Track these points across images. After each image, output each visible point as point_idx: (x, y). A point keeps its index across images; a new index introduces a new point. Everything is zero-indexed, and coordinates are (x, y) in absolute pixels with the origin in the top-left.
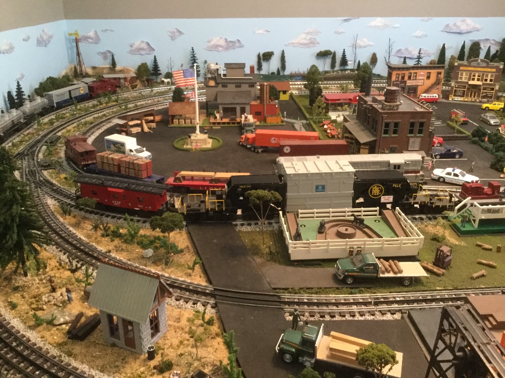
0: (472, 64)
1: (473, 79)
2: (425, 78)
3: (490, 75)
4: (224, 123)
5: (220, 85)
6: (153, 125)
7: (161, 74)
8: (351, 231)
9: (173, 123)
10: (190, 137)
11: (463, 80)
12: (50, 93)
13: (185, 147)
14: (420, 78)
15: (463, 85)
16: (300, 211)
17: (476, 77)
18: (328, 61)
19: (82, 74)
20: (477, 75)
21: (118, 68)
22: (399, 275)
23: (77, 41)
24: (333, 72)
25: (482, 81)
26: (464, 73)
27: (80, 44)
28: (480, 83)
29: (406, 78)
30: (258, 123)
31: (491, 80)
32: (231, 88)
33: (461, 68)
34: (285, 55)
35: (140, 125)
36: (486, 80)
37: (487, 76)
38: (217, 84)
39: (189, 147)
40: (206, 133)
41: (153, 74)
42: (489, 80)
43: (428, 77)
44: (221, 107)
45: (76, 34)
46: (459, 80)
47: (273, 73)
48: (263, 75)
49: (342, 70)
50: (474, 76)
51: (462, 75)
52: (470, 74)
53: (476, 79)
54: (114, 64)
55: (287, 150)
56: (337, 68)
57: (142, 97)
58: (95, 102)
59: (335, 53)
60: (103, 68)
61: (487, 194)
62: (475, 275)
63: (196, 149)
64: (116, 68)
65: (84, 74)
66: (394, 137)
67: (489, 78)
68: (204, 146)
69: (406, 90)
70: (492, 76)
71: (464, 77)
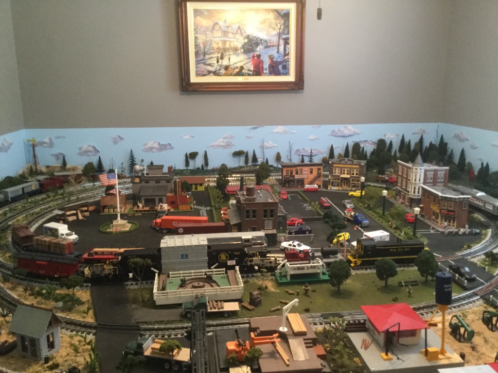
0: (342, 162)
1: (344, 173)
2: (309, 172)
3: (355, 171)
4: (145, 211)
5: (143, 182)
6: (87, 214)
7: (104, 171)
8: (201, 284)
9: (104, 212)
10: (112, 223)
11: (337, 174)
12: (7, 190)
13: (108, 230)
14: (305, 173)
15: (338, 177)
16: (170, 272)
17: (346, 172)
18: (243, 159)
19: (37, 172)
20: (346, 170)
21: (68, 166)
22: (221, 310)
23: (34, 146)
24: (247, 167)
25: (350, 174)
26: (337, 169)
27: (37, 149)
28: (348, 176)
29: (294, 173)
30: (172, 210)
31: (357, 174)
32: (152, 183)
33: (335, 165)
34: (207, 154)
35: (76, 214)
36: (353, 174)
37: (353, 171)
38: (141, 181)
39: (111, 230)
40: (126, 219)
41: (97, 171)
42: (355, 174)
43: (311, 172)
44: (143, 199)
45: (34, 140)
46: (334, 174)
47: (198, 169)
48: (190, 170)
49: (253, 166)
50: (344, 171)
51: (335, 170)
52: (341, 170)
53: (346, 174)
54: (65, 163)
55: (181, 230)
56: (250, 164)
57: (85, 190)
58: (44, 196)
59: (247, 153)
60: (56, 167)
61: (301, 258)
62: (272, 309)
63: (116, 232)
64: (66, 167)
65: (39, 172)
66: (253, 220)
67: (355, 173)
68: (123, 230)
69: (296, 182)
70: (357, 171)
71: (337, 172)
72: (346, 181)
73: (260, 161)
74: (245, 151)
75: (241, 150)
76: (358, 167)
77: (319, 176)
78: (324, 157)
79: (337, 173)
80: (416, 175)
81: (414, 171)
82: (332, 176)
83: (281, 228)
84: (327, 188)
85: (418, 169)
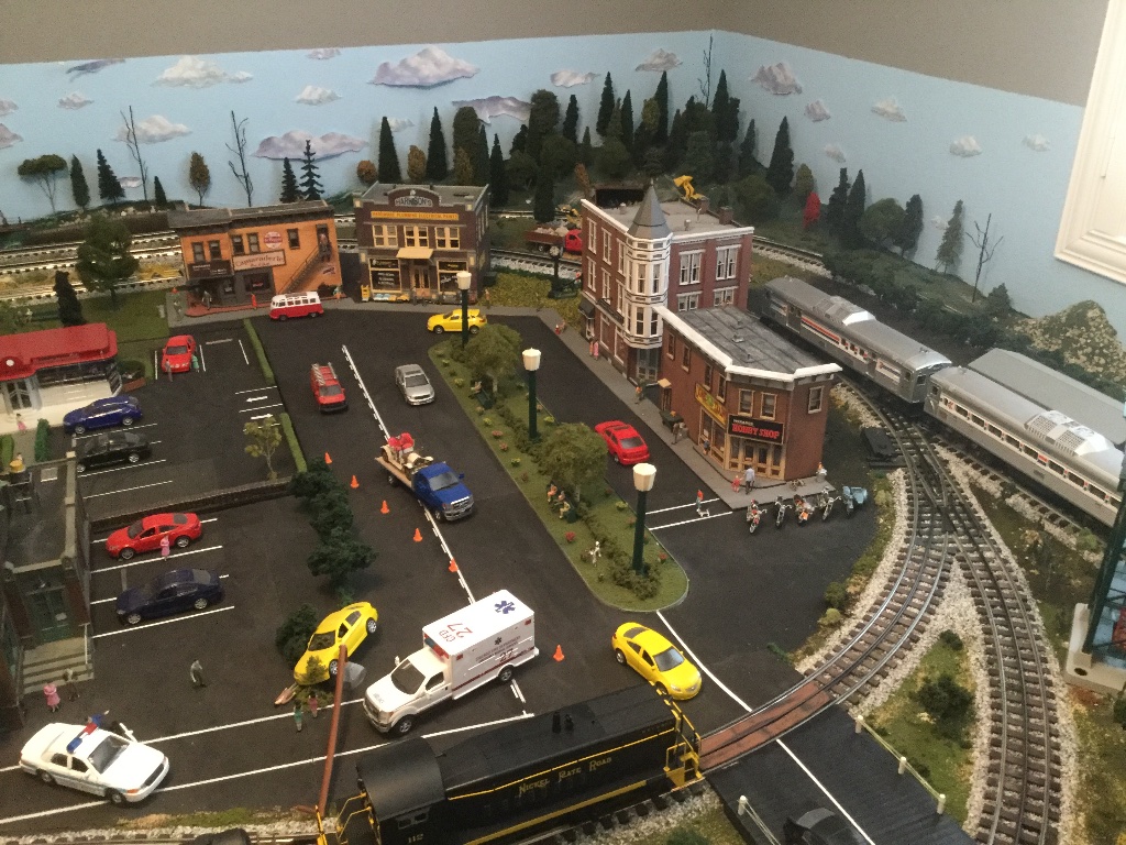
0: (399, 202)
1: (411, 242)
2: (286, 245)
3: (447, 230)
11: (387, 245)
15: (389, 257)
17: (417, 237)
18: (62, 187)
20: (416, 230)
24: (83, 216)
25: (432, 245)
26: (385, 228)
28: (424, 253)
29: (226, 253)
31: (454, 244)
33: (375, 214)
36: (442, 243)
37: (441, 232)
42: (448, 244)
43: (294, 243)
46: (377, 246)
49: (111, 208)
50: (411, 233)
51: (379, 231)
52: (400, 230)
53: (417, 242)
56: (96, 201)
59: (76, 161)
67: (448, 238)
69: (240, 285)
70: (453, 232)
71: (386, 238)
72: (421, 268)
73: (133, 191)
74: (67, 157)
75: (50, 152)
76: (455, 217)
77: (325, 253)
78: (362, 163)
79: (386, 241)
80: (642, 267)
81: (635, 254)
82: (371, 252)
83: (62, 617)
84: (358, 298)
85: (651, 247)
